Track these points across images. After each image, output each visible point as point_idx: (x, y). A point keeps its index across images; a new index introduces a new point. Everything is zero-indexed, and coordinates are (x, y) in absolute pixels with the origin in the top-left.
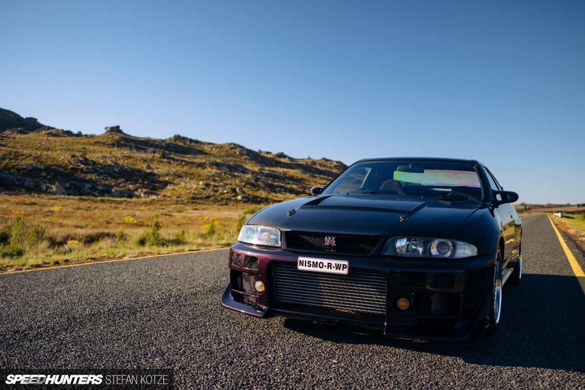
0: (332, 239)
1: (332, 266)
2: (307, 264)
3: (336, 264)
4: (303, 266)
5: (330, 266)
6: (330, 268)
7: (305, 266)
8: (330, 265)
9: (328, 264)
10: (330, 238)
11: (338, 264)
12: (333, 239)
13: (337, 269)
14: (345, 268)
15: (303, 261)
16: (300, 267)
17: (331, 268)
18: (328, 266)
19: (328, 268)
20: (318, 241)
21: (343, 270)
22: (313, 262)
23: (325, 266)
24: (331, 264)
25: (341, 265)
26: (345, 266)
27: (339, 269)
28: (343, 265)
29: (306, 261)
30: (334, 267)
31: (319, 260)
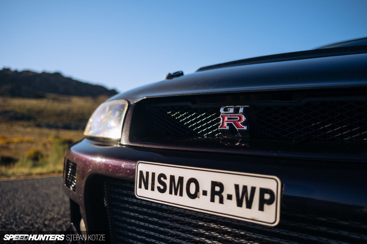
0: (236, 111)
1: (225, 194)
2: (157, 184)
3: (237, 187)
4: (146, 188)
5: (220, 193)
6: (217, 198)
7: (153, 189)
8: (217, 189)
9: (214, 184)
10: (232, 110)
11: (245, 188)
12: (241, 110)
13: (240, 204)
14: (270, 202)
15: (147, 173)
16: (141, 193)
17: (221, 201)
18: (214, 193)
19: (212, 200)
20: (207, 121)
21: (261, 208)
22: (172, 178)
23: (205, 193)
24: (221, 185)
25: (253, 189)
26: (267, 196)
27: (249, 206)
28: (263, 191)
29: (153, 174)
30: (230, 197)
31: (187, 173)
